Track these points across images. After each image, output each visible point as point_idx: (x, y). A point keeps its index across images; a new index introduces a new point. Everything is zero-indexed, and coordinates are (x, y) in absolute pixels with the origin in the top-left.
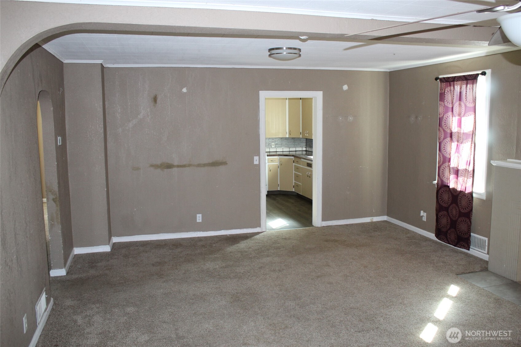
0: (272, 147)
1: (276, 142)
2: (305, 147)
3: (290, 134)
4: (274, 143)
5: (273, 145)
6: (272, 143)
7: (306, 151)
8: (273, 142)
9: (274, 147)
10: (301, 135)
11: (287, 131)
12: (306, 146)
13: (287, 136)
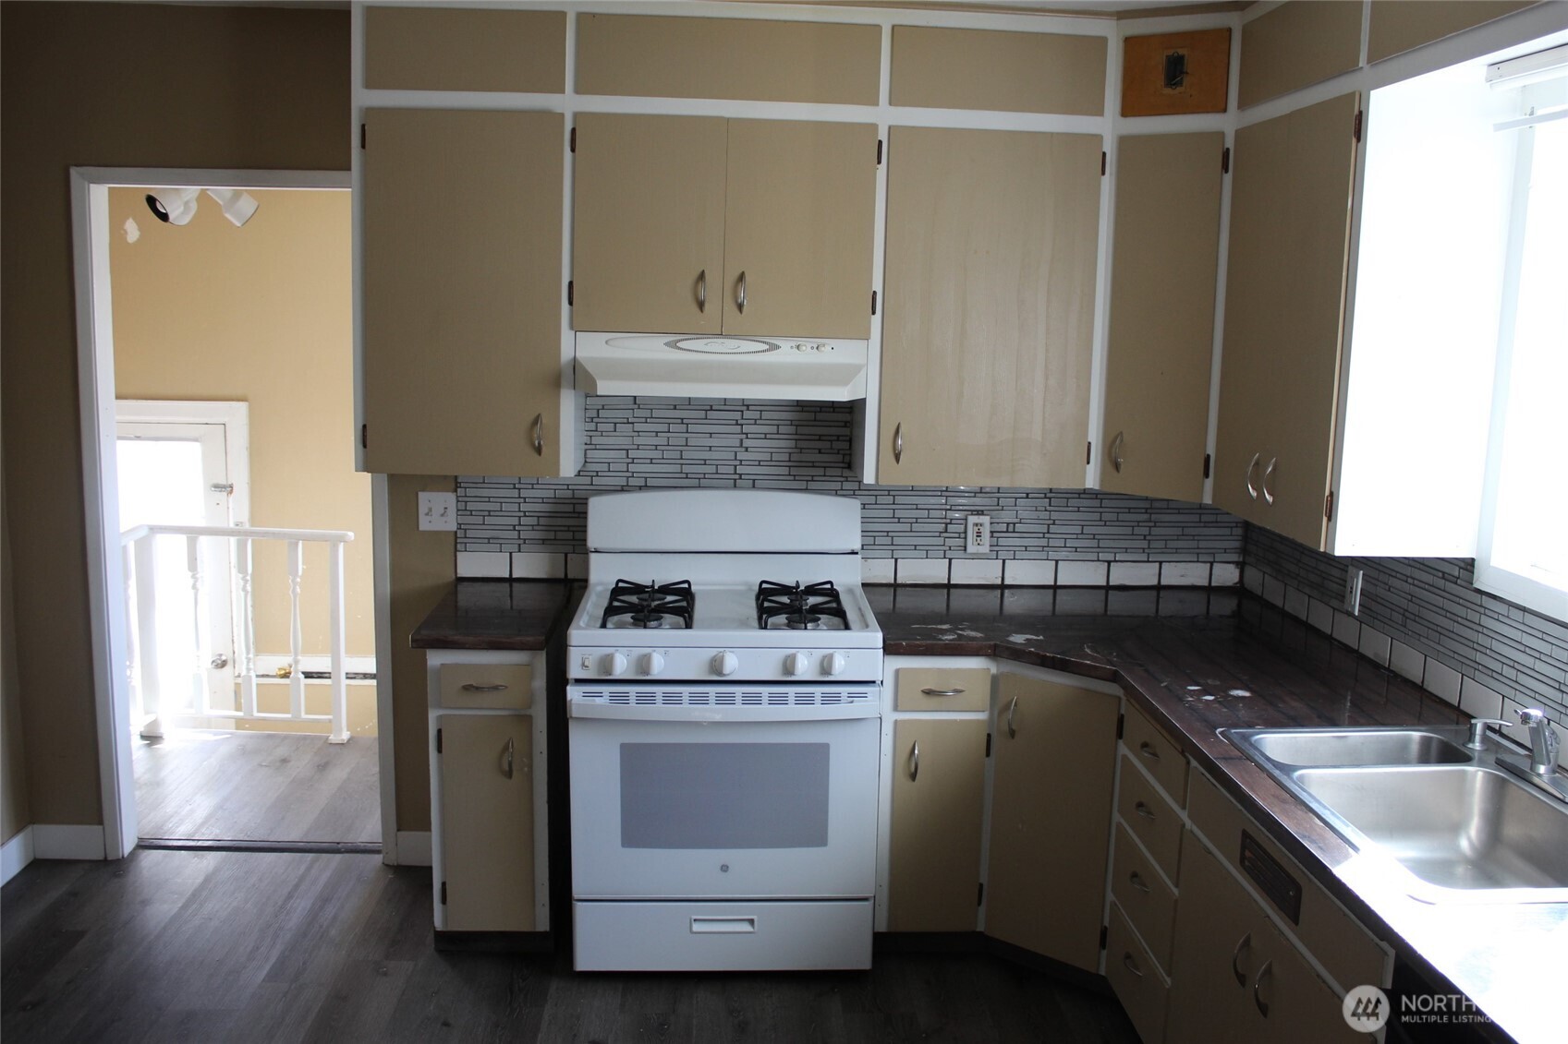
0: (971, 548)
1: (1008, 516)
2: (1235, 558)
3: (1117, 466)
4: (985, 520)
5: (979, 535)
6: (972, 519)
7: (1238, 591)
8: (980, 513)
9: (985, 549)
10: (1209, 483)
11: (1095, 434)
12: (1244, 551)
13: (1091, 479)
